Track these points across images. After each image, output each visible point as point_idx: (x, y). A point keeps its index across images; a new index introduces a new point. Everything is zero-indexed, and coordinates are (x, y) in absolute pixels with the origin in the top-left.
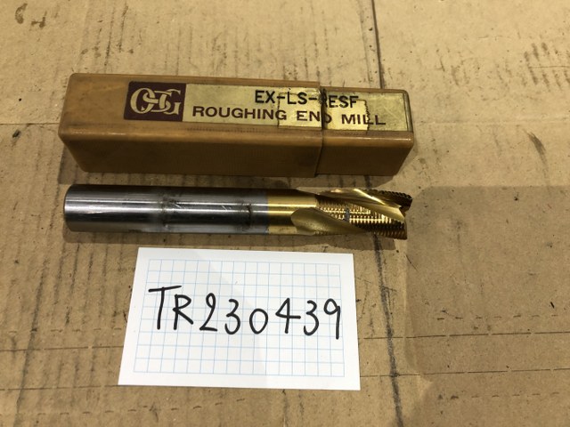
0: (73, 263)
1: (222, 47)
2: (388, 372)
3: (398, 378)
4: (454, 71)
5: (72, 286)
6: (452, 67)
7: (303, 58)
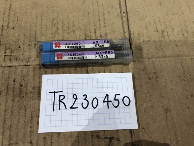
1: (56, 24)
4: (163, 32)
6: (162, 30)
7: (94, 28)
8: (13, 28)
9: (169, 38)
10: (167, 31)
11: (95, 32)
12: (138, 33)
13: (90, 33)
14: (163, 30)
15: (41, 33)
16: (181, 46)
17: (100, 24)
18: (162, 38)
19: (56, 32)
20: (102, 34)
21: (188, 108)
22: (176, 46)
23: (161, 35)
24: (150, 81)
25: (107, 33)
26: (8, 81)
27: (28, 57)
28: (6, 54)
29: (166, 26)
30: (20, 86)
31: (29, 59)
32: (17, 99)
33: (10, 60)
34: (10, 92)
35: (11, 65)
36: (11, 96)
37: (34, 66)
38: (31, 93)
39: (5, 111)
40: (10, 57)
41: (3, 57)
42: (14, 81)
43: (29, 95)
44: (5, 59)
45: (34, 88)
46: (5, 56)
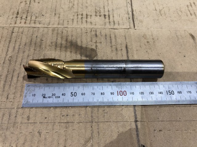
0: (11, 77)
1: (73, 2)
2: (134, 120)
3: (138, 123)
4: (160, 11)
5: (10, 85)
6: (159, 9)
7: (103, 5)
8: (39, 3)
9: (165, 15)
10: (164, 10)
11: (104, 8)
12: (139, 11)
13: (100, 8)
14: (161, 9)
15: (60, 7)
16: (176, 21)
17: (108, 3)
18: (160, 15)
19: (72, 7)
20: (109, 10)
21: (181, 64)
22: (172, 21)
23: (159, 13)
24: (149, 44)
25: (114, 9)
26: (32, 37)
27: (49, 22)
28: (32, 19)
29: (164, 7)
30: (41, 40)
31: (49, 23)
32: (38, 49)
33: (35, 23)
34: (33, 44)
35: (35, 26)
36: (34, 47)
37: (53, 28)
38: (49, 46)
39: (28, 56)
40: (34, 21)
41: (30, 21)
42: (37, 37)
43: (48, 48)
44: (30, 22)
45: (52, 43)
46: (31, 20)
